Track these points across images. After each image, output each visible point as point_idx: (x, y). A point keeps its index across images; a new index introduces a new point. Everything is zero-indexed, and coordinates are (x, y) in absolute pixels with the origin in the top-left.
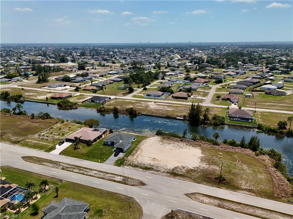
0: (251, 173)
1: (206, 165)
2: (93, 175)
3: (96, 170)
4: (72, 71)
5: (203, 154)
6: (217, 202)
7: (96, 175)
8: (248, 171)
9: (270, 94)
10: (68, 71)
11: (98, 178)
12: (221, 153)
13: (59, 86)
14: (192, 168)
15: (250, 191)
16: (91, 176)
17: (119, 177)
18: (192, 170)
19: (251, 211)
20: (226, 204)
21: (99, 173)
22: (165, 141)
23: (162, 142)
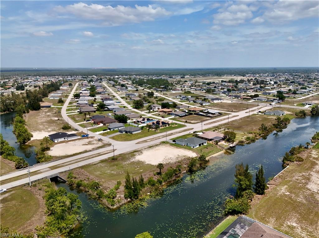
0: (106, 171)
1: (133, 161)
5: (148, 164)
6: (101, 154)
8: (109, 171)
12: (141, 171)
15: (95, 164)
18: (134, 156)
19: (85, 158)
20: (98, 155)
22: (184, 158)
23: (184, 156)
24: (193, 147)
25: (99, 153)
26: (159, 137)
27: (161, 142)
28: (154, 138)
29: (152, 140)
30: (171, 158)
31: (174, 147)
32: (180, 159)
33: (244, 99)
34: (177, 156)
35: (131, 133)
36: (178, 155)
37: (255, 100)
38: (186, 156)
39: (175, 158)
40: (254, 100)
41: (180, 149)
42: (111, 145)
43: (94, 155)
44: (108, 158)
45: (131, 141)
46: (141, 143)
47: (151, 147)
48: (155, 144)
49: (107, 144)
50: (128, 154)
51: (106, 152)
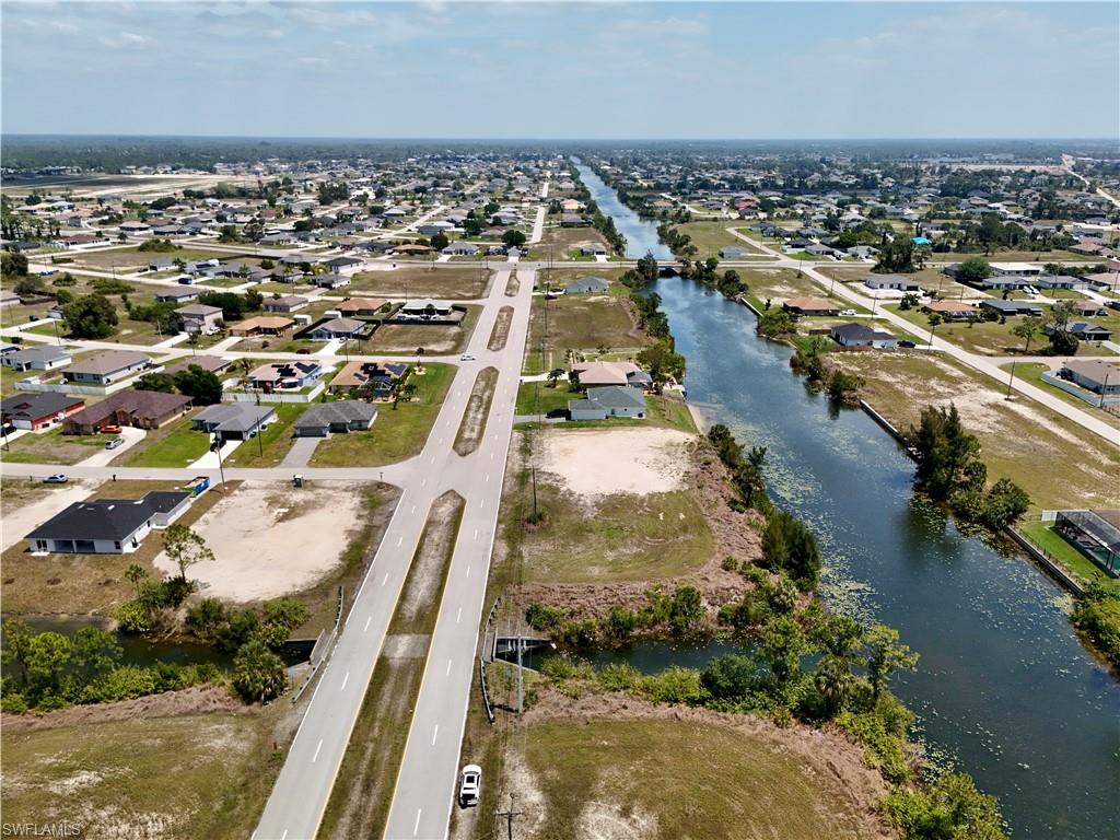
1: (597, 503)
4: (1098, 253)
10: (1081, 252)
12: (682, 516)
13: (892, 286)
14: (564, 489)
16: (466, 415)
17: (474, 435)
18: (555, 489)
22: (681, 448)
24: (640, 415)
25: (430, 523)
26: (475, 418)
27: (514, 428)
28: (463, 423)
29: (472, 430)
30: (655, 459)
31: (589, 431)
32: (682, 455)
33: (411, 253)
34: (659, 451)
35: (361, 428)
37: (450, 253)
39: (665, 456)
40: (446, 253)
42: (388, 485)
43: (431, 532)
44: (499, 522)
45: (419, 453)
46: (473, 450)
47: (526, 451)
48: (514, 439)
49: (367, 487)
50: (521, 490)
51: (442, 509)
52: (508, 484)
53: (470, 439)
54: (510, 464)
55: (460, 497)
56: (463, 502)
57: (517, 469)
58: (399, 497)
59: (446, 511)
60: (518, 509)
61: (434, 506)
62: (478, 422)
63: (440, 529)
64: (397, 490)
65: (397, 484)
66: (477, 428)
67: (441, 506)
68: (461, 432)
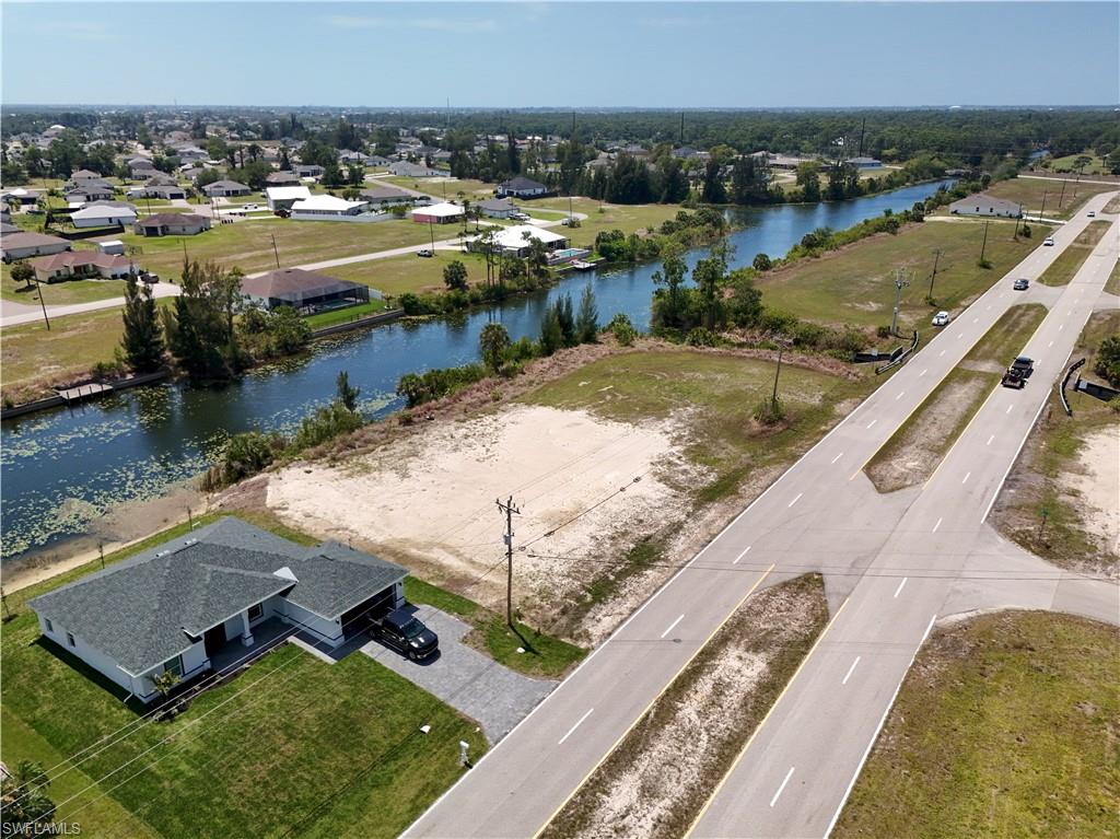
2: (675, 808)
3: (597, 786)
7: (675, 790)
9: (165, 230)
11: (713, 772)
12: (585, 383)
21: (645, 763)
22: (369, 460)
23: (366, 469)
25: (939, 451)
26: (649, 792)
27: (580, 655)
28: (728, 748)
29: (719, 689)
30: (455, 450)
31: (423, 563)
32: (400, 447)
34: (414, 464)
36: (404, 476)
38: (350, 476)
39: (428, 452)
41: (379, 539)
42: (1024, 544)
43: (940, 440)
44: (825, 433)
45: (938, 635)
46: (773, 593)
47: (644, 554)
48: (631, 602)
49: (1080, 556)
50: (749, 467)
51: (910, 465)
52: (762, 483)
53: (755, 647)
54: (721, 523)
55: (871, 478)
56: (868, 469)
57: (712, 512)
58: (997, 507)
59: (907, 462)
60: (778, 443)
61: (927, 474)
62: (661, 747)
63: (924, 440)
64: (1002, 528)
65: (1002, 541)
66: (688, 710)
67: (914, 470)
68: (769, 689)
